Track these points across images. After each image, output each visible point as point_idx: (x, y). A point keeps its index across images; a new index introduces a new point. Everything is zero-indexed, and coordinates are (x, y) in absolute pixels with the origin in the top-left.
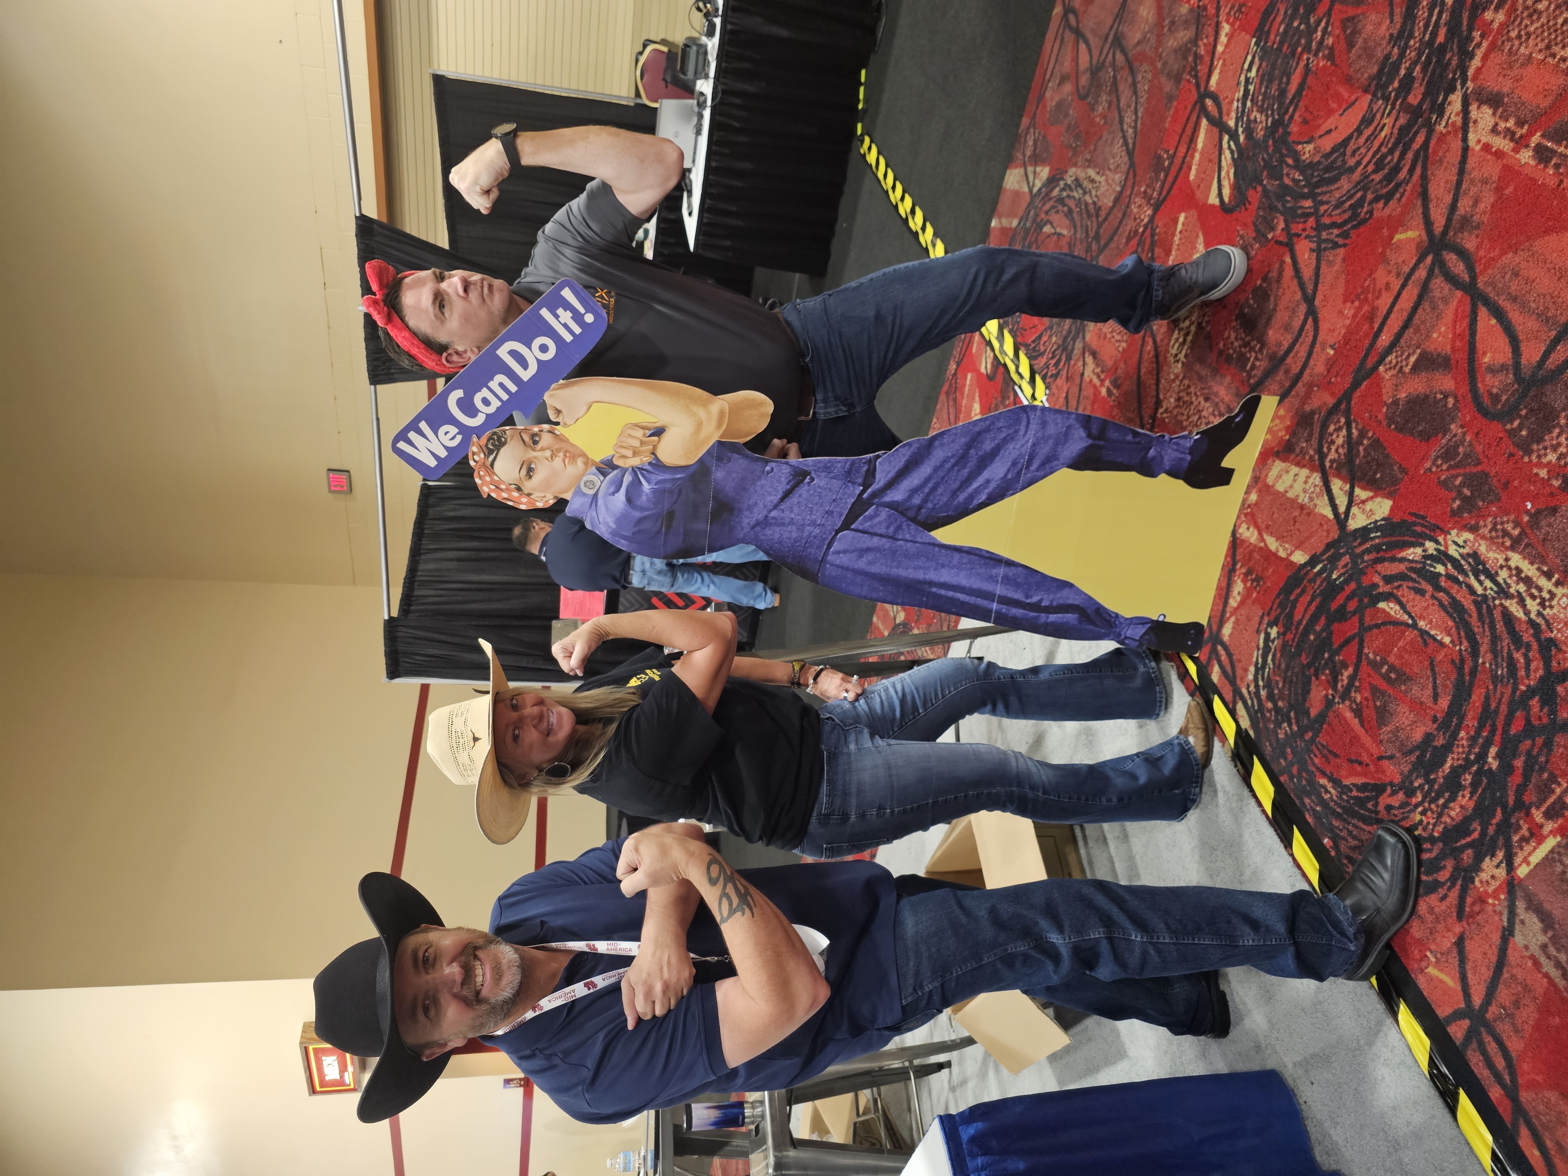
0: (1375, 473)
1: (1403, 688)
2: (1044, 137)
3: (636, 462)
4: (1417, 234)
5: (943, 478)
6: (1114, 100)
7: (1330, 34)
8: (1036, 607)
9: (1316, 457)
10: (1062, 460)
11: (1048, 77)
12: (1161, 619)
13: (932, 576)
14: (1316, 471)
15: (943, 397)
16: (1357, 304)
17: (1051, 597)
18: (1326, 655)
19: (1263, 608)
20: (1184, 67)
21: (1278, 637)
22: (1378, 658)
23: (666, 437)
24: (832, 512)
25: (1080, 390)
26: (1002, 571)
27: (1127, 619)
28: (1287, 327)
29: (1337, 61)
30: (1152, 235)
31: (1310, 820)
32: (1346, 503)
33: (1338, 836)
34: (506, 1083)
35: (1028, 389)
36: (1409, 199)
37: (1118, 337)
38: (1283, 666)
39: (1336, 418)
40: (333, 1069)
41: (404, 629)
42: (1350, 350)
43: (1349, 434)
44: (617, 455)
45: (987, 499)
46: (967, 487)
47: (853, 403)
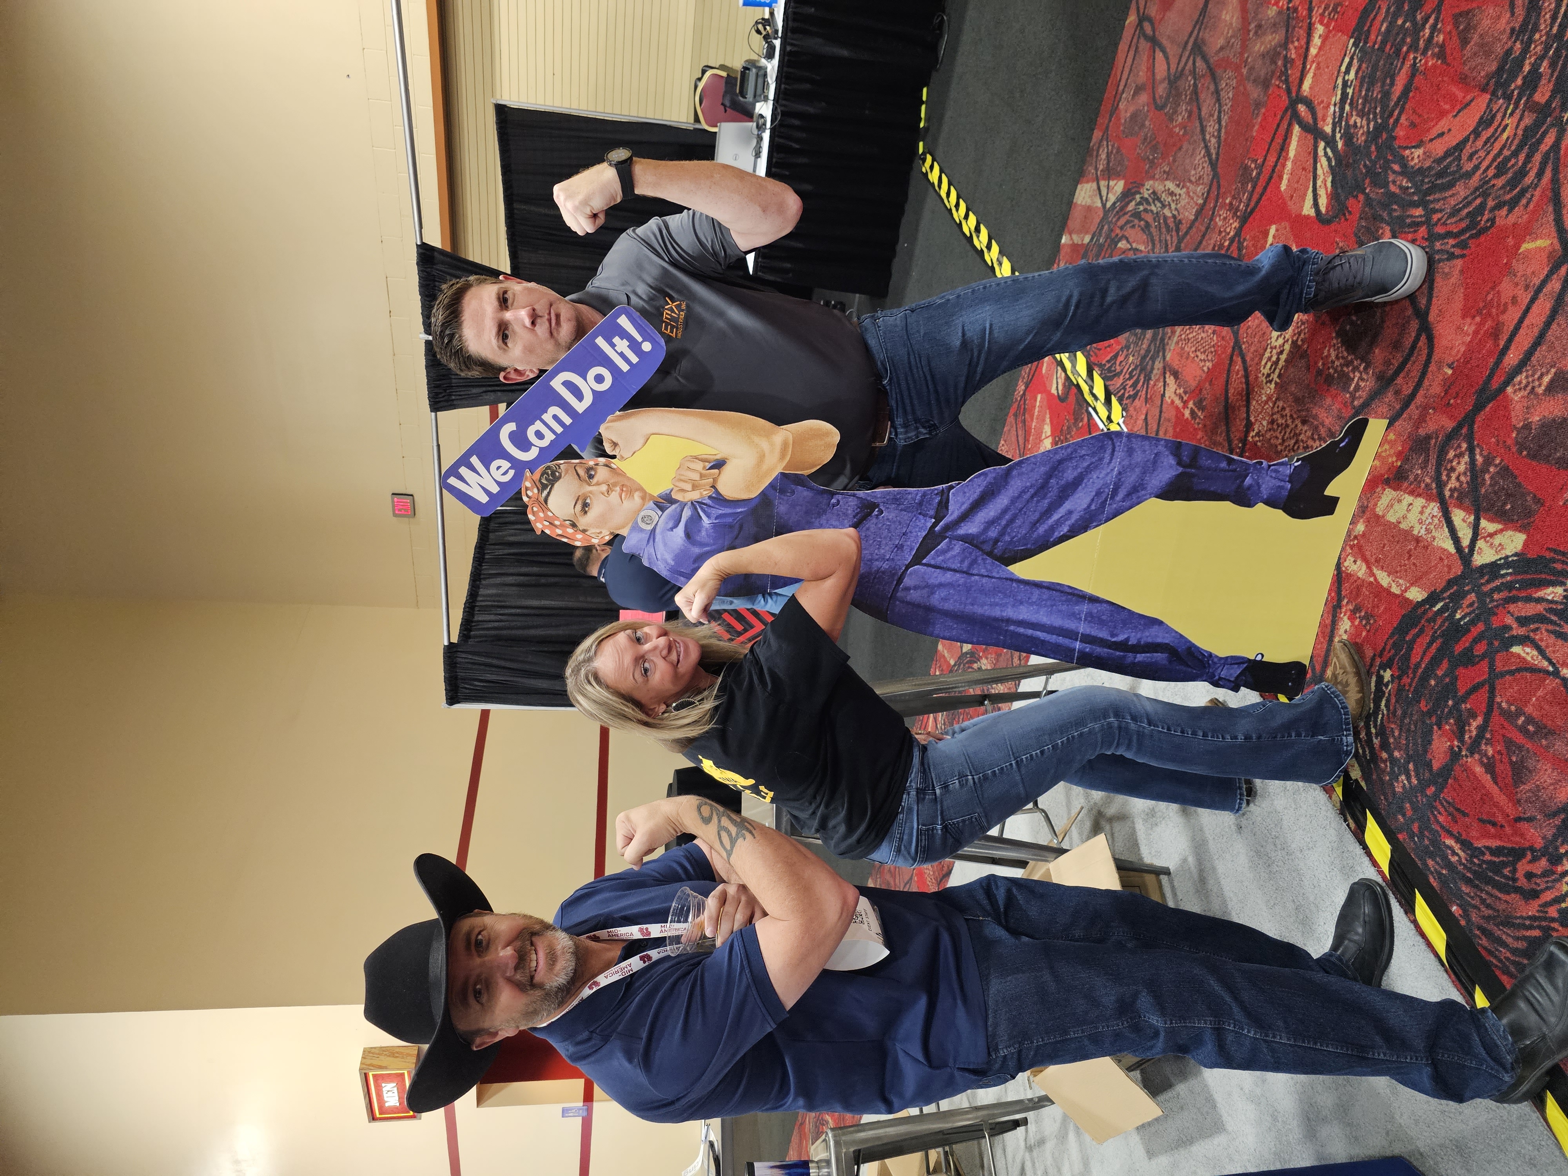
0: (1505, 504)
1: (1544, 742)
2: (1119, 150)
3: (695, 496)
4: (1549, 242)
5: (1020, 510)
6: (1195, 109)
7: (1440, 31)
8: (1123, 646)
9: (1434, 485)
10: (1150, 490)
11: (1121, 88)
12: (1259, 658)
13: (1009, 613)
14: (1433, 500)
15: (1011, 419)
16: (1478, 319)
17: (1139, 636)
18: (1450, 703)
19: (1374, 649)
20: (1273, 72)
21: (1392, 681)
22: (1513, 708)
23: (727, 469)
24: (902, 546)
25: (1161, 412)
26: (1085, 607)
27: (1221, 658)
28: (1396, 346)
29: (1449, 59)
30: (1240, 249)
31: (1435, 885)
32: (1470, 536)
33: (1470, 904)
34: (565, 1112)
35: (1103, 412)
36: (1537, 205)
37: (1203, 357)
38: (1399, 712)
39: (1455, 443)
40: (392, 1096)
41: (463, 655)
42: (1471, 369)
43: (1473, 461)
44: (676, 489)
45: (1069, 531)
46: (1048, 519)
47: (935, 425)
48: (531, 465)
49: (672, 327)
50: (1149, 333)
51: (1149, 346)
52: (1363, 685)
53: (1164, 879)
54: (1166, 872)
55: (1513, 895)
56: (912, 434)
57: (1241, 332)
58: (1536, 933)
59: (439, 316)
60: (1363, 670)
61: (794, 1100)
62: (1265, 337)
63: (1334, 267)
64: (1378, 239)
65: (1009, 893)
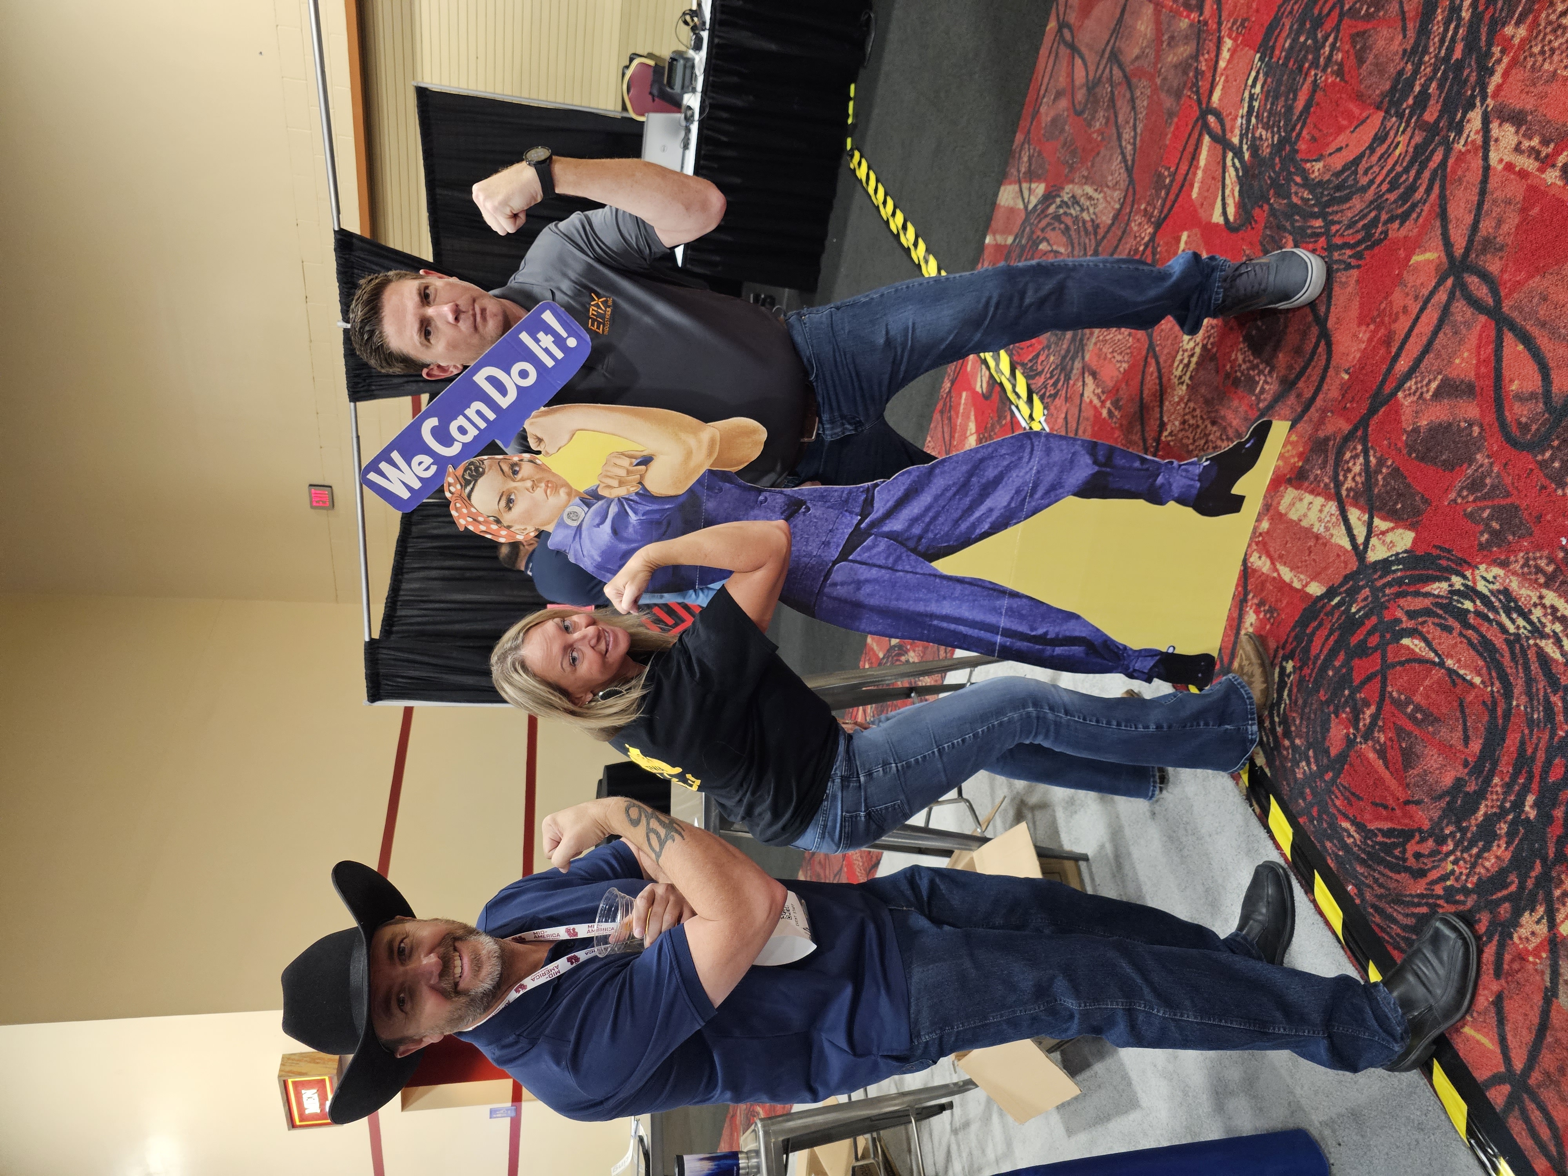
0: (1396, 503)
1: (1431, 729)
2: (1040, 153)
3: (622, 492)
4: (1435, 255)
5: (943, 507)
6: (1112, 116)
7: (1339, 50)
8: (1042, 639)
9: (1332, 485)
10: (1067, 488)
11: (1042, 92)
12: (1171, 650)
13: (933, 608)
14: (1331, 499)
15: (937, 416)
16: (1372, 327)
17: (1057, 629)
18: (1347, 692)
19: (1278, 642)
20: (1185, 84)
21: (1294, 672)
22: (1403, 697)
23: (653, 465)
24: (829, 542)
25: (1080, 411)
26: (1006, 602)
27: (1135, 651)
28: (1298, 351)
29: (1347, 77)
30: (1154, 253)
31: (1332, 865)
32: (1365, 533)
33: (1363, 883)
34: (493, 1113)
35: (1025, 410)
36: (1426, 220)
37: (1119, 358)
38: (1300, 702)
39: (1351, 445)
40: (312, 1102)
41: (385, 651)
42: (1366, 374)
43: (1367, 462)
44: (602, 485)
45: (990, 528)
46: (970, 516)
47: (860, 422)
48: (454, 461)
49: (599, 323)
50: (1069, 334)
51: (1069, 347)
52: (1267, 676)
53: (1083, 865)
54: (1085, 858)
55: (1403, 875)
56: (838, 430)
57: (1155, 334)
58: (1424, 910)
59: (358, 312)
60: (1267, 662)
61: (722, 1092)
62: (1177, 340)
63: (1241, 274)
64: (1281, 248)
65: (932, 883)
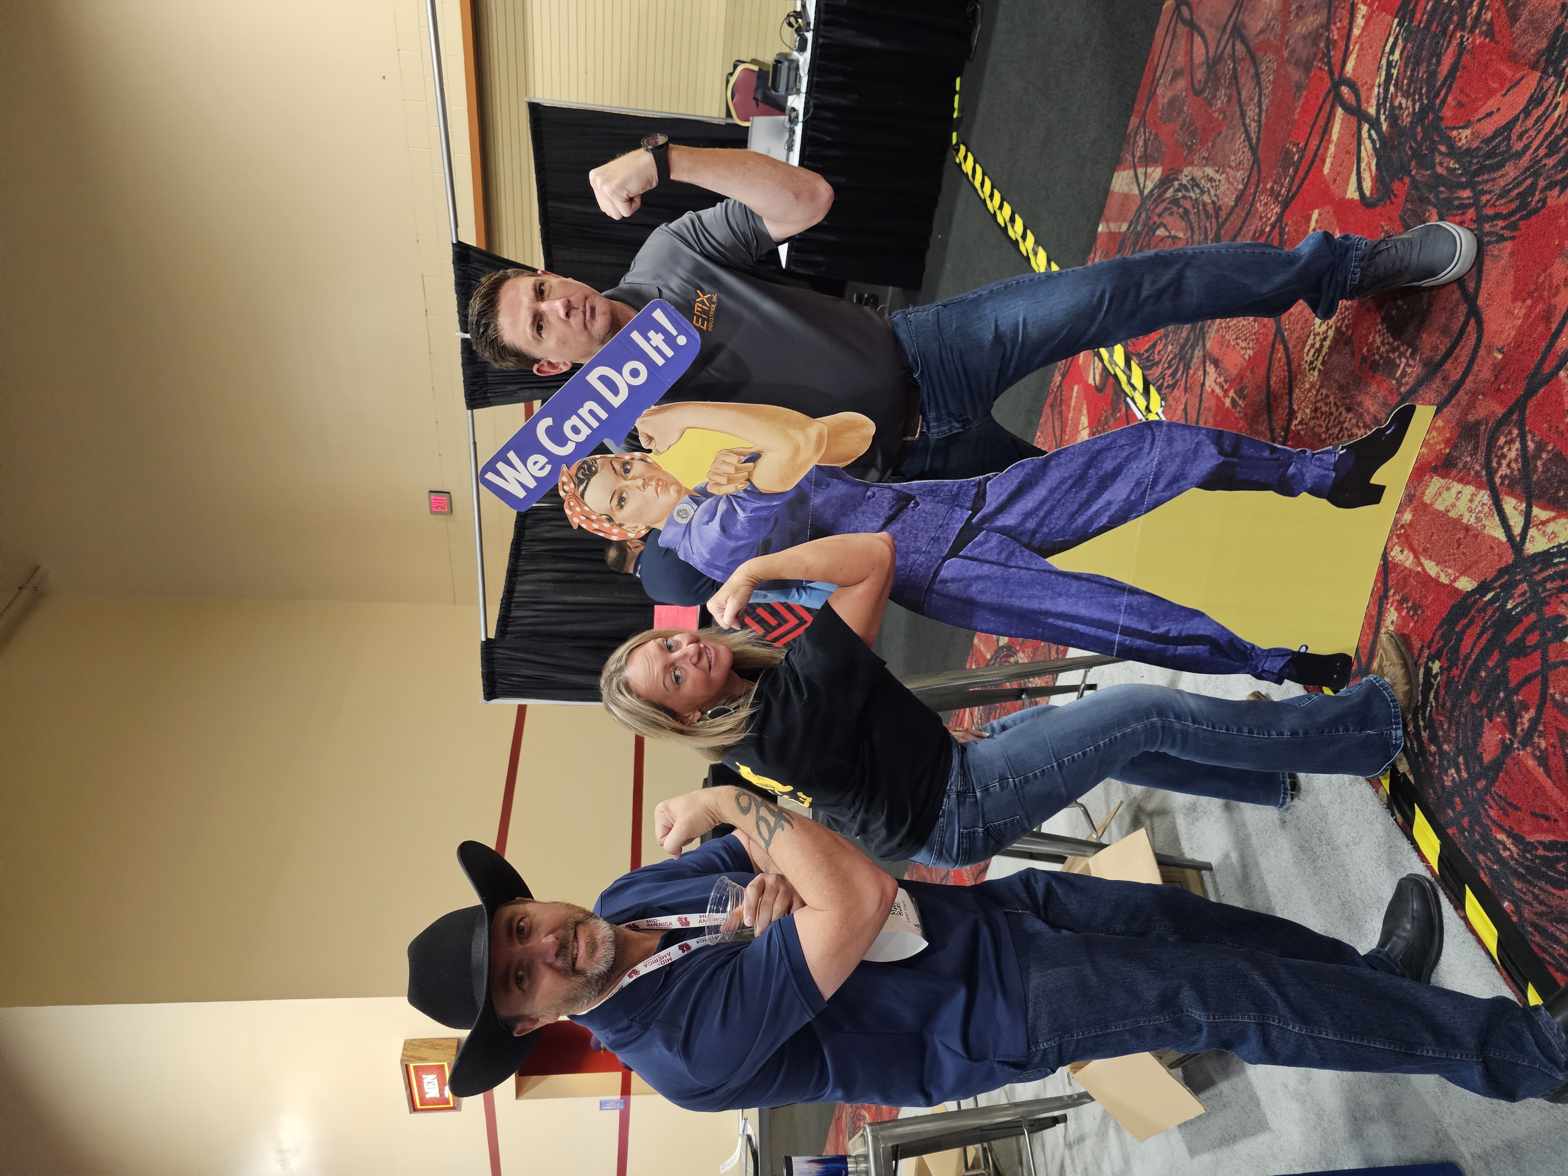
0: (1558, 491)
2: (1156, 136)
3: (730, 489)
5: (1059, 501)
6: (1235, 94)
7: (1488, 8)
8: (1164, 638)
9: (1484, 473)
10: (1190, 480)
11: (1158, 74)
12: (1303, 650)
13: (1048, 605)
14: (1483, 488)
15: (1047, 410)
16: (1529, 302)
17: (1180, 627)
18: (1502, 694)
19: (1423, 640)
20: (1315, 55)
21: (1441, 673)
22: (1566, 700)
23: (762, 462)
24: (939, 538)
25: (1201, 401)
26: (1125, 599)
27: (1264, 650)
28: (1444, 330)
29: (1498, 37)
30: (1281, 235)
31: (1485, 880)
32: (1522, 524)
33: (1521, 899)
34: (603, 1105)
35: (1141, 402)
37: (1244, 345)
38: (1448, 705)
39: (1506, 429)
40: (432, 1086)
41: (501, 651)
42: (1522, 353)
43: (1524, 446)
44: (711, 483)
45: (1108, 522)
46: (1086, 510)
47: (968, 419)
48: (568, 460)
49: (704, 319)
51: (1189, 334)
53: (1206, 874)
54: (1208, 867)
56: (945, 428)
59: (475, 308)
61: (832, 1090)
62: (1308, 323)
63: (1380, 252)
64: (1425, 222)
65: (1048, 887)
